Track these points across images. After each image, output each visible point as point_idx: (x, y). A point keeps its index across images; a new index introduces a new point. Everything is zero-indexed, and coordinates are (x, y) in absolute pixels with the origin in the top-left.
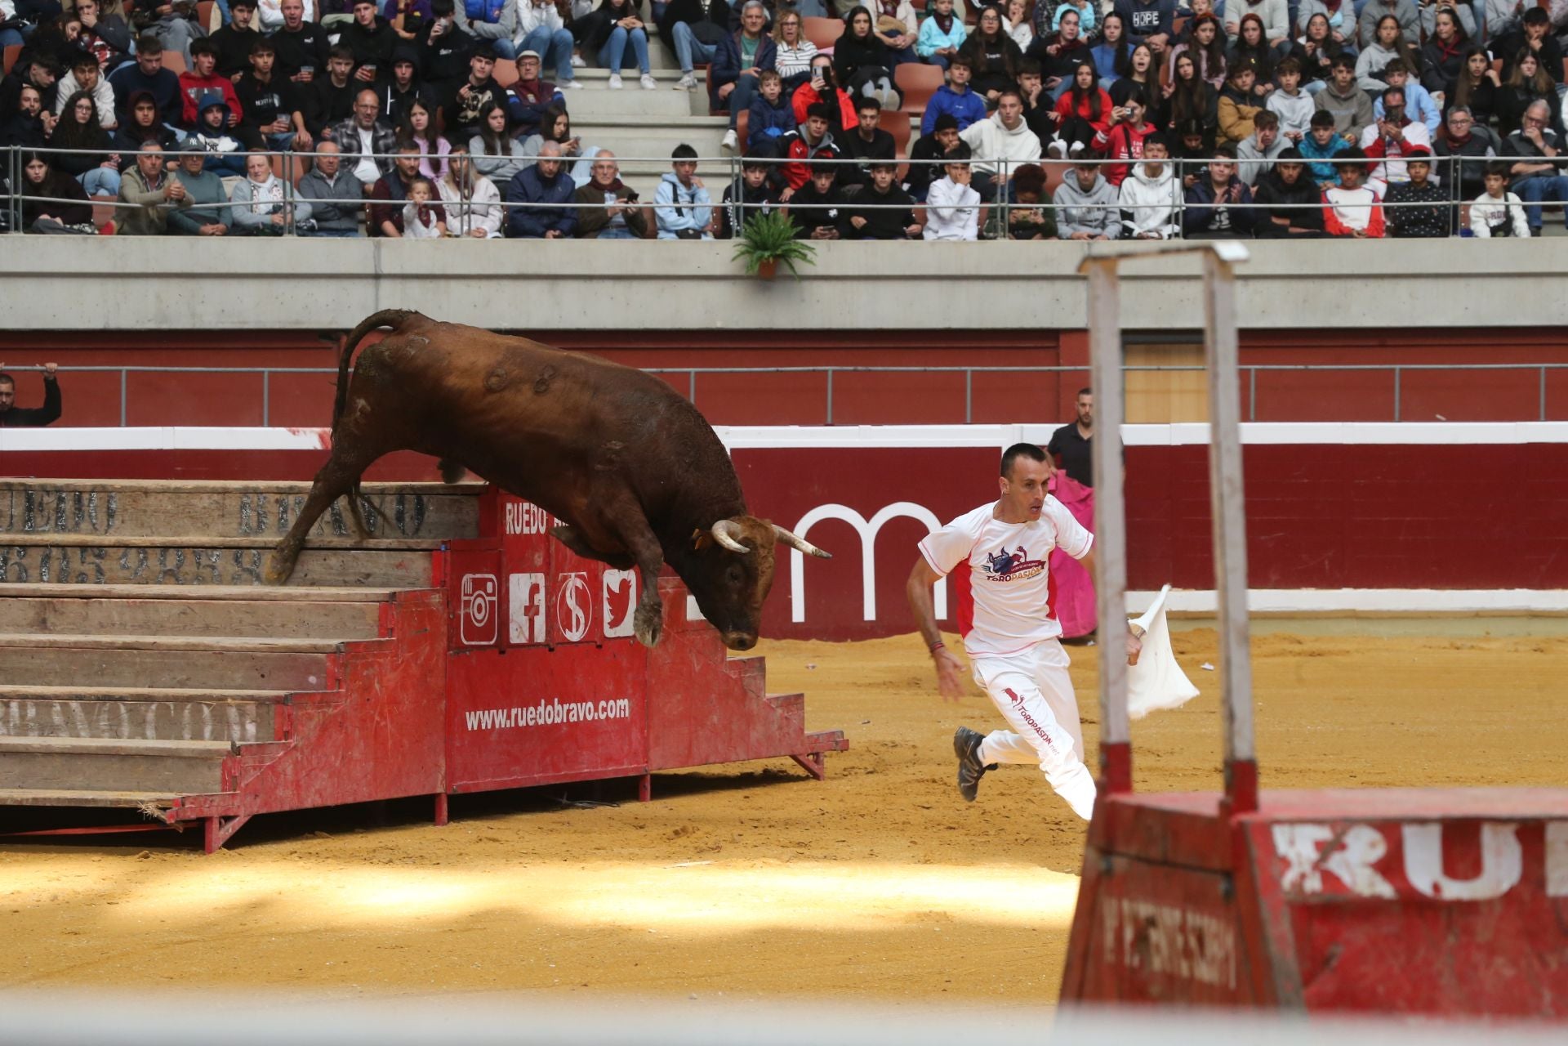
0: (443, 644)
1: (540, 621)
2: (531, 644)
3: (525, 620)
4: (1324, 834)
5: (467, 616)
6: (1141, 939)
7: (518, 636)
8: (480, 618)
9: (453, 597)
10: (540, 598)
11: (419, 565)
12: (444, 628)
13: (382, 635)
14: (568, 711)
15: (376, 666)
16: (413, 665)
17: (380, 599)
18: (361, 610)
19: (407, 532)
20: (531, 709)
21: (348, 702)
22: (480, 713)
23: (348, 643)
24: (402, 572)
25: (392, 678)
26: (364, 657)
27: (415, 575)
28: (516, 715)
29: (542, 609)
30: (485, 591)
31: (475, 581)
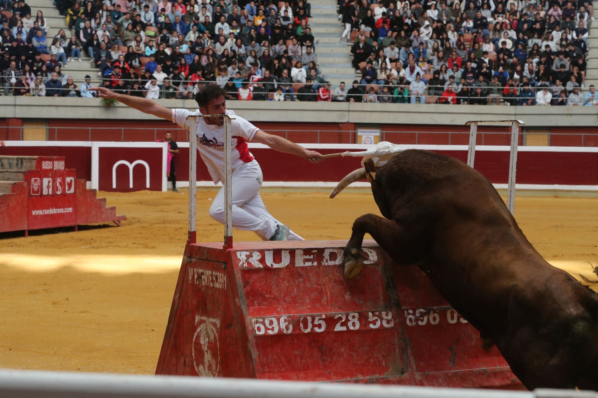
0: (27, 195)
1: (51, 189)
2: (48, 195)
3: (47, 189)
4: (248, 253)
5: (33, 188)
6: (199, 277)
7: (45, 193)
8: (36, 189)
9: (29, 183)
10: (51, 184)
11: (21, 176)
12: (27, 191)
13: (12, 193)
14: (57, 211)
15: (11, 200)
16: (20, 200)
17: (12, 184)
18: (7, 187)
19: (19, 168)
20: (48, 210)
21: (4, 208)
22: (36, 211)
23: (4, 194)
24: (17, 178)
25: (15, 203)
26: (8, 198)
27: (20, 178)
28: (44, 212)
29: (51, 187)
30: (37, 182)
31: (35, 180)
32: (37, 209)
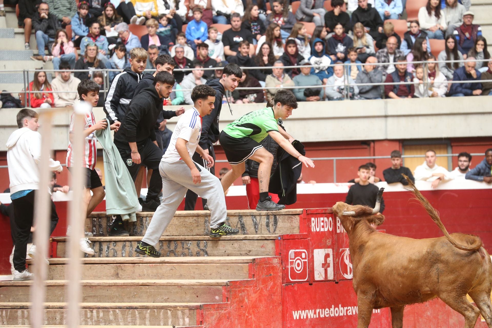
0: (280, 280)
1: (330, 271)
2: (326, 280)
3: (322, 270)
5: (292, 268)
7: (319, 275)
8: (299, 269)
9: (284, 259)
10: (330, 260)
11: (270, 246)
12: (280, 274)
13: (250, 277)
14: (347, 310)
15: (246, 292)
16: (264, 290)
17: (249, 261)
18: (241, 267)
19: (271, 231)
20: (327, 309)
21: (231, 308)
22: (300, 311)
23: (231, 282)
24: (263, 250)
25: (254, 296)
26: (239, 288)
27: (268, 250)
28: (319, 313)
29: (332, 265)
30: (301, 257)
31: (295, 253)
32: (304, 309)
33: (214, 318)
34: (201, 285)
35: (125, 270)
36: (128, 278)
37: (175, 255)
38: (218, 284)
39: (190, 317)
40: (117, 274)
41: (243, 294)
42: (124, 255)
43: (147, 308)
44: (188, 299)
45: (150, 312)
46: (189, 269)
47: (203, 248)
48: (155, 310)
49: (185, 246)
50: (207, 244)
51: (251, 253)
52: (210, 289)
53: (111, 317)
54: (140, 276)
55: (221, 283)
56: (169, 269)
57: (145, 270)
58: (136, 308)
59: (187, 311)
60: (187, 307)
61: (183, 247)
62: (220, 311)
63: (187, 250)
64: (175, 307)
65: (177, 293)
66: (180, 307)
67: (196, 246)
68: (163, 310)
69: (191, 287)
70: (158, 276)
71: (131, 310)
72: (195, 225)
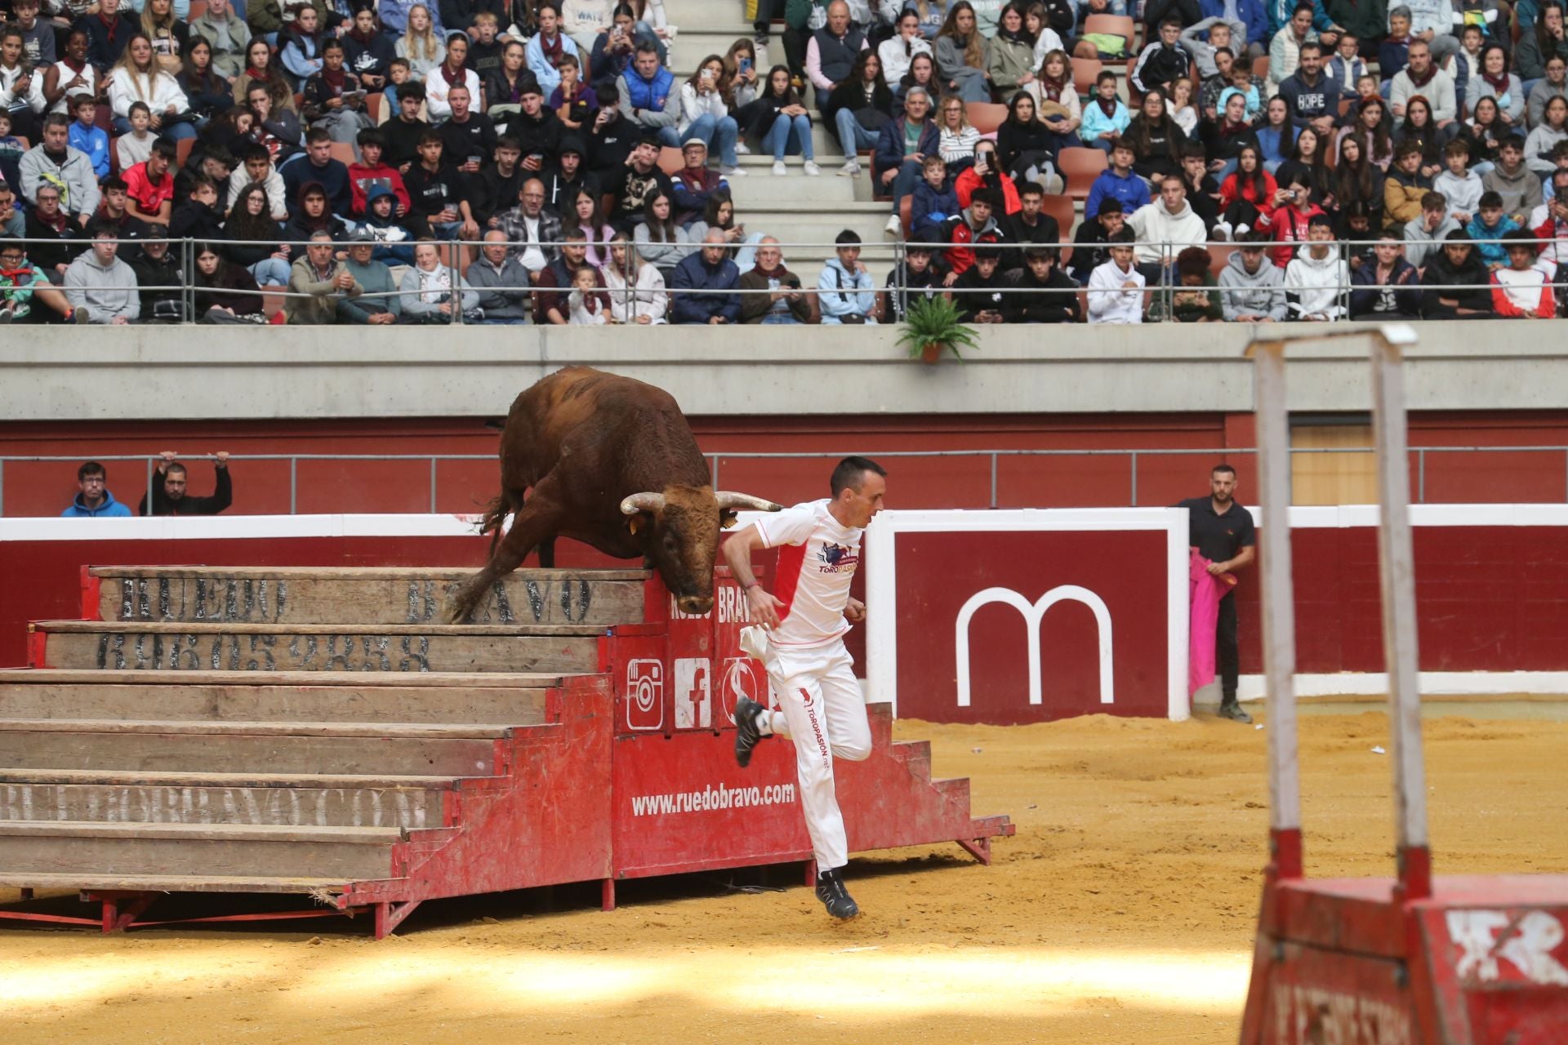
0: (610, 729)
1: (706, 706)
2: (697, 729)
3: (690, 705)
5: (633, 701)
7: (683, 721)
8: (646, 703)
9: (619, 682)
10: (706, 682)
11: (585, 650)
12: (610, 714)
13: (549, 720)
14: (734, 796)
15: (543, 752)
16: (580, 750)
17: (547, 684)
18: (528, 695)
19: (573, 617)
20: (697, 794)
21: (514, 788)
22: (646, 798)
23: (516, 729)
24: (568, 658)
25: (559, 763)
26: (531, 743)
27: (579, 660)
28: (682, 801)
29: (708, 695)
30: (651, 676)
31: (640, 666)
32: (653, 793)
33: (481, 810)
34: (441, 735)
35: (234, 700)
36: (243, 718)
37: (347, 668)
38: (483, 735)
39: (429, 809)
40: (215, 708)
41: (538, 756)
42: (216, 665)
43: (320, 785)
44: (408, 767)
45: (328, 795)
46: (398, 699)
47: (417, 653)
48: (341, 791)
49: (372, 647)
50: (427, 645)
51: (537, 665)
52: (463, 745)
53: (229, 806)
54: (272, 712)
55: (491, 732)
56: (345, 698)
57: (285, 700)
58: (292, 786)
59: (420, 794)
60: (421, 784)
61: (367, 650)
62: (493, 796)
63: (378, 656)
64: (392, 784)
65: (381, 752)
66: (403, 784)
67: (401, 648)
68: (359, 792)
69: (415, 740)
70: (318, 714)
71: (279, 791)
72: (384, 600)
